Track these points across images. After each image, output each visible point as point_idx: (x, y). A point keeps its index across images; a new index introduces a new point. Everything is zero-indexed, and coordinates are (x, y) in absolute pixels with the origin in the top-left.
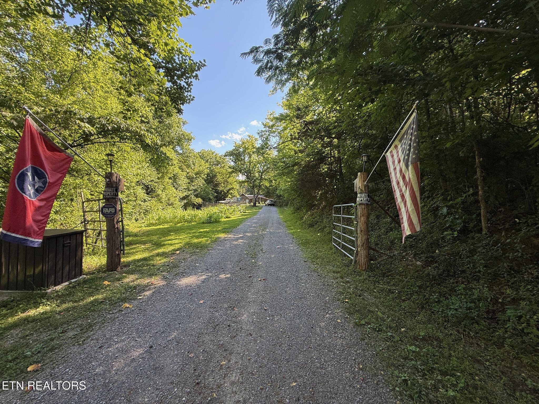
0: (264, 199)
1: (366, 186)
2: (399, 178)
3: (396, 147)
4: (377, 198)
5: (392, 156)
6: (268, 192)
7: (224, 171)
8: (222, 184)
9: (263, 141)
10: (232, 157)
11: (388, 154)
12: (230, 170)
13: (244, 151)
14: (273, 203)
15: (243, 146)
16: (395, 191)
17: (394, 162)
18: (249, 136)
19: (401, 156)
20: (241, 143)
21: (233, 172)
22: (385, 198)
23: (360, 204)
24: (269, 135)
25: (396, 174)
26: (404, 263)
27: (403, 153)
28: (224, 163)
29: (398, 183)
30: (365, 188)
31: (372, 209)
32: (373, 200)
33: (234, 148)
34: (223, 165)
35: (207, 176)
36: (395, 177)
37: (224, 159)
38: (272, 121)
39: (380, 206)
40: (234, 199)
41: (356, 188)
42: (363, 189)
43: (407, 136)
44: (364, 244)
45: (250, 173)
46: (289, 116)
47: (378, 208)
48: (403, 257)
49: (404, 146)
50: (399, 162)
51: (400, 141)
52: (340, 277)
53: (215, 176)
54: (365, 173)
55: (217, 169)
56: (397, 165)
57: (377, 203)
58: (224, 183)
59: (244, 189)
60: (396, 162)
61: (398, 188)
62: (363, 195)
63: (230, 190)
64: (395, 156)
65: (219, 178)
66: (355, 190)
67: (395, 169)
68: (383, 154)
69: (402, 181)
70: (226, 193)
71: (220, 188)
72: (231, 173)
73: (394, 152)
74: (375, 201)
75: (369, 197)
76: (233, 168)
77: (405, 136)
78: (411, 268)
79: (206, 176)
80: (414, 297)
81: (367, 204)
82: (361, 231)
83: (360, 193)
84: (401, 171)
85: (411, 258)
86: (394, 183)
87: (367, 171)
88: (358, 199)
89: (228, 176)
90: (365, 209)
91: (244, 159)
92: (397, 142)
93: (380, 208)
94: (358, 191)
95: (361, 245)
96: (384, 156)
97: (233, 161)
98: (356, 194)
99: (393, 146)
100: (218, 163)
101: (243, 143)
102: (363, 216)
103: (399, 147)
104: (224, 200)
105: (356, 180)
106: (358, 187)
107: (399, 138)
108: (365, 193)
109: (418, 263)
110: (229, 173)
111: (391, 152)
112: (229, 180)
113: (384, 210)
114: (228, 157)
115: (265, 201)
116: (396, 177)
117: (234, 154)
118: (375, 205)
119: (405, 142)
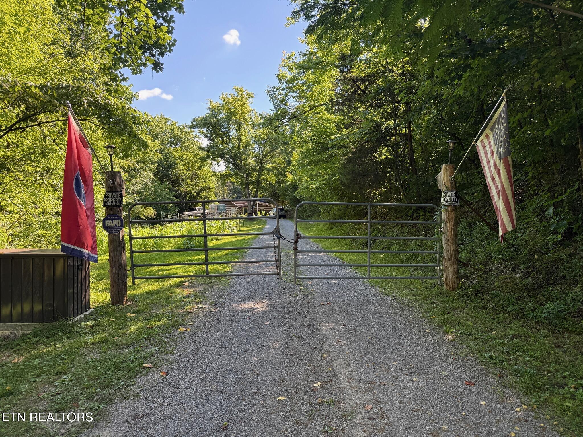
0: (264, 206)
1: (454, 182)
2: (494, 173)
3: (487, 136)
4: (468, 198)
5: (484, 147)
6: (274, 193)
7: (190, 155)
8: (189, 181)
9: (276, 105)
10: (204, 130)
11: (479, 143)
12: (202, 154)
13: (229, 118)
14: (282, 213)
15: (226, 108)
16: (490, 188)
17: (486, 154)
18: (237, 90)
19: (494, 148)
20: (221, 102)
21: (208, 157)
22: (480, 197)
23: (446, 205)
24: (287, 95)
25: (490, 168)
26: (501, 277)
27: (496, 144)
28: (188, 140)
29: (493, 179)
30: (451, 185)
31: (462, 215)
32: (463, 200)
33: (209, 112)
34: (186, 144)
35: (159, 166)
36: (489, 171)
37: (188, 133)
38: (291, 69)
39: (474, 210)
40: (213, 208)
41: (440, 184)
42: (450, 186)
43: (498, 126)
44: (451, 256)
45: (240, 158)
46: (321, 62)
47: (471, 212)
48: (501, 271)
49: (496, 137)
50: (493, 154)
51: (492, 130)
52: (423, 299)
53: (173, 165)
54: (451, 165)
55: (175, 151)
56: (490, 158)
57: (469, 205)
58: (191, 179)
59: (226, 189)
60: (489, 154)
61: (494, 184)
62: (449, 194)
63: (202, 190)
64: (487, 147)
65: (182, 170)
66: (438, 188)
67: (488, 162)
68: (473, 143)
69: (497, 176)
70: (195, 197)
71: (184, 189)
72: (204, 159)
73: (486, 142)
74: (466, 202)
75: (456, 196)
76: (208, 150)
77: (497, 126)
78: (509, 281)
79: (156, 165)
80: (509, 308)
81: (455, 205)
82: (448, 240)
83: (445, 192)
84: (495, 165)
85: (510, 271)
86: (489, 179)
87: (455, 162)
88: (442, 199)
89: (197, 165)
90: (451, 211)
91: (229, 132)
92: (487, 131)
93: (473, 213)
94: (443, 189)
95: (448, 258)
96: (474, 145)
97: (206, 136)
98: (440, 192)
99: (483, 135)
100: (176, 141)
101: (227, 103)
102: (450, 221)
103: (491, 136)
104: (192, 210)
105: (440, 174)
106: (442, 183)
107: (490, 126)
108: (452, 191)
109: (518, 275)
110: (200, 158)
111: (482, 142)
112: (201, 172)
113: (479, 215)
114: (197, 130)
115: (268, 210)
116: (491, 172)
117: (210, 123)
118: (466, 208)
119: (498, 133)
